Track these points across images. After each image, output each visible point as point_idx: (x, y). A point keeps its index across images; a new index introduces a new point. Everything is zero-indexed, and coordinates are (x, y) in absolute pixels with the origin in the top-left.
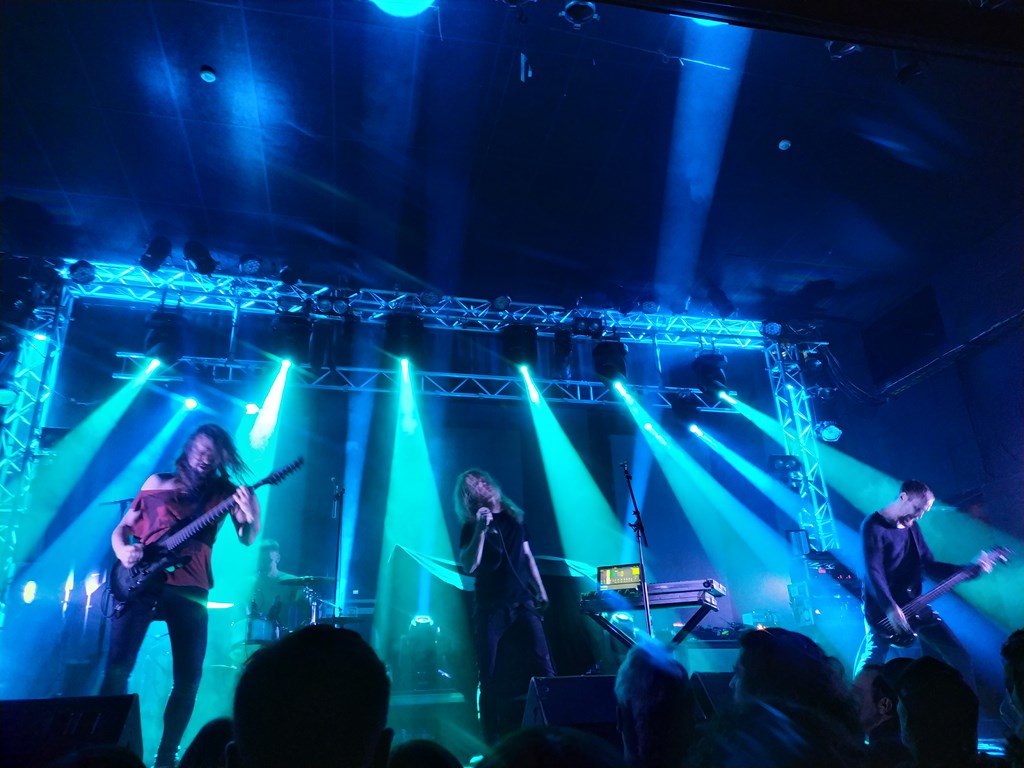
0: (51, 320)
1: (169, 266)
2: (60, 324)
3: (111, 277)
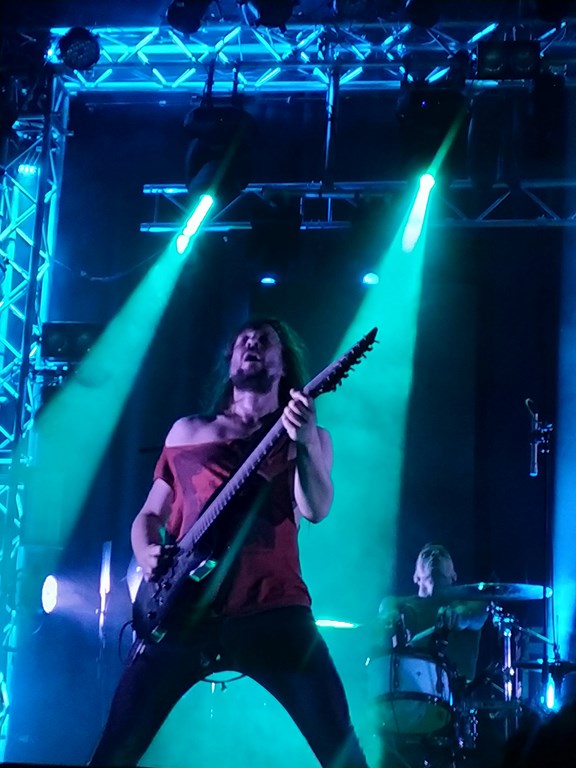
0: (40, 138)
1: (215, 21)
2: (54, 145)
3: (124, 51)
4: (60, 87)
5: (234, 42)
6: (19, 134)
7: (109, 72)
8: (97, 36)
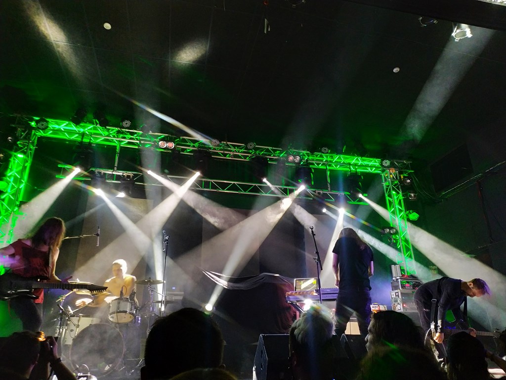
0: (26, 147)
1: (86, 122)
2: (30, 150)
3: (57, 127)
4: (35, 134)
5: (91, 129)
6: (19, 145)
7: (51, 132)
8: (48, 121)
